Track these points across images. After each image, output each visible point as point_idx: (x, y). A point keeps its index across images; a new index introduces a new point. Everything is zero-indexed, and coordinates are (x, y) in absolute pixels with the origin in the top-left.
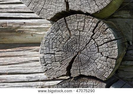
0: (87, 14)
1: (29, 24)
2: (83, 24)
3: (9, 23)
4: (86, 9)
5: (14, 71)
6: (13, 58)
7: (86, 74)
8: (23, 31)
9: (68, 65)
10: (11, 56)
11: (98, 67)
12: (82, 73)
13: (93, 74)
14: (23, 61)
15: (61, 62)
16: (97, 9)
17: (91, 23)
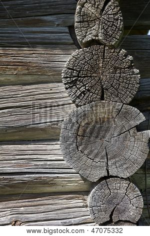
0: (122, 178)
1: (62, 178)
2: (119, 185)
3: (44, 177)
4: (121, 175)
5: (49, 218)
6: (46, 206)
7: (123, 219)
8: (55, 183)
9: (110, 213)
10: (45, 205)
11: (131, 214)
12: (120, 219)
13: (128, 219)
14: (57, 209)
15: (105, 211)
16: (128, 175)
17: (125, 184)
